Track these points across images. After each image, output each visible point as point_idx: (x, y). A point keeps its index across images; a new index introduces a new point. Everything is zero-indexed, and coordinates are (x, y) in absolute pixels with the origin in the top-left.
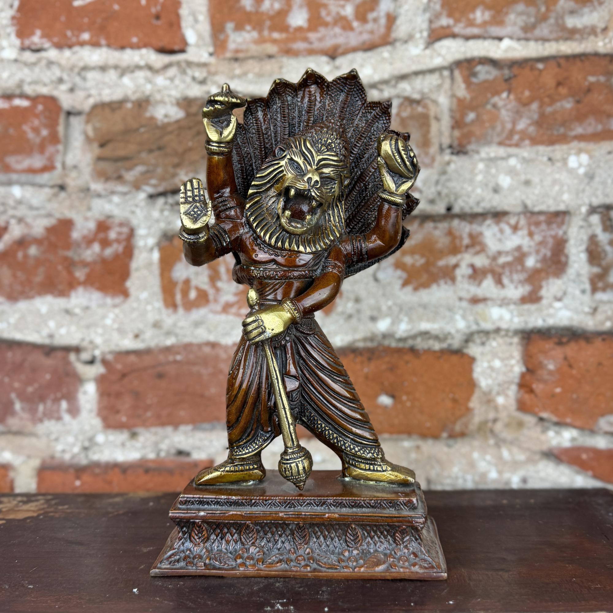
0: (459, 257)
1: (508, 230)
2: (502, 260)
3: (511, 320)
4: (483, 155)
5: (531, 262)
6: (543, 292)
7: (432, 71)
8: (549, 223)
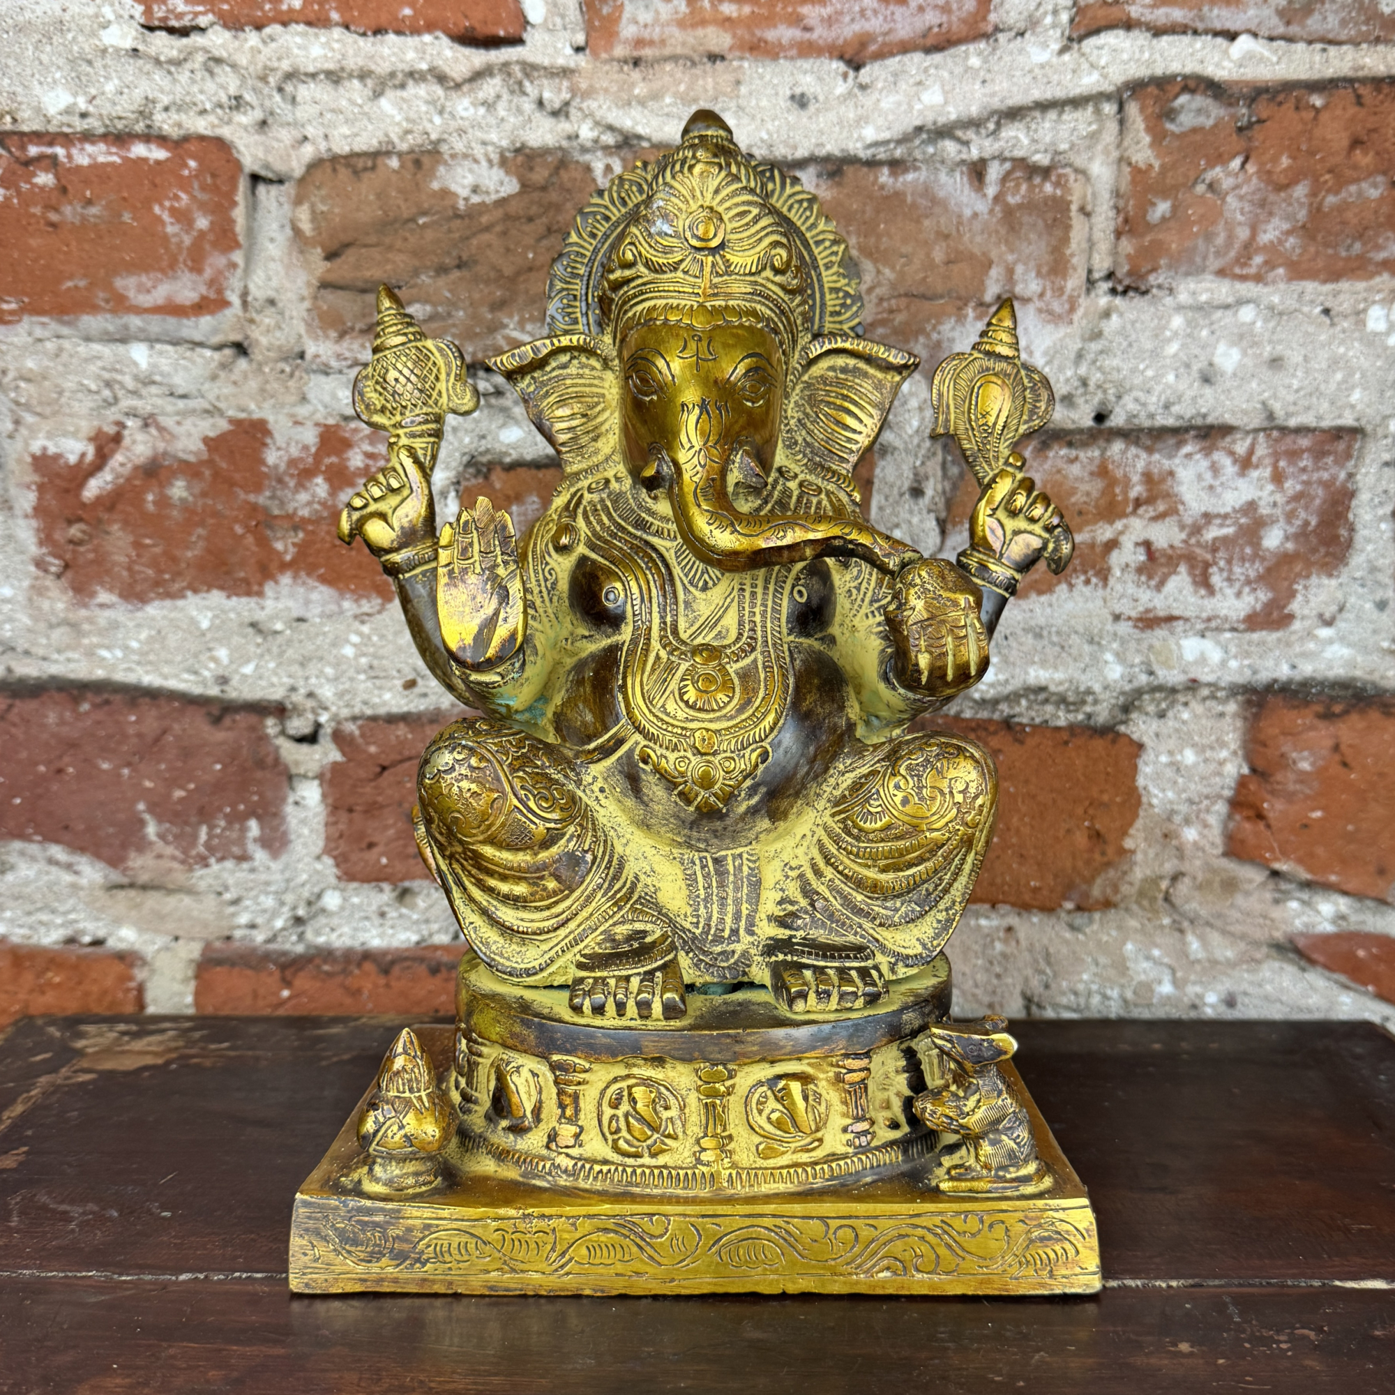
0: (1119, 525)
1: (1229, 467)
2: (1212, 533)
3: (1224, 663)
4: (1183, 297)
5: (1273, 539)
6: (1295, 606)
7: (1077, 102)
8: (1319, 454)
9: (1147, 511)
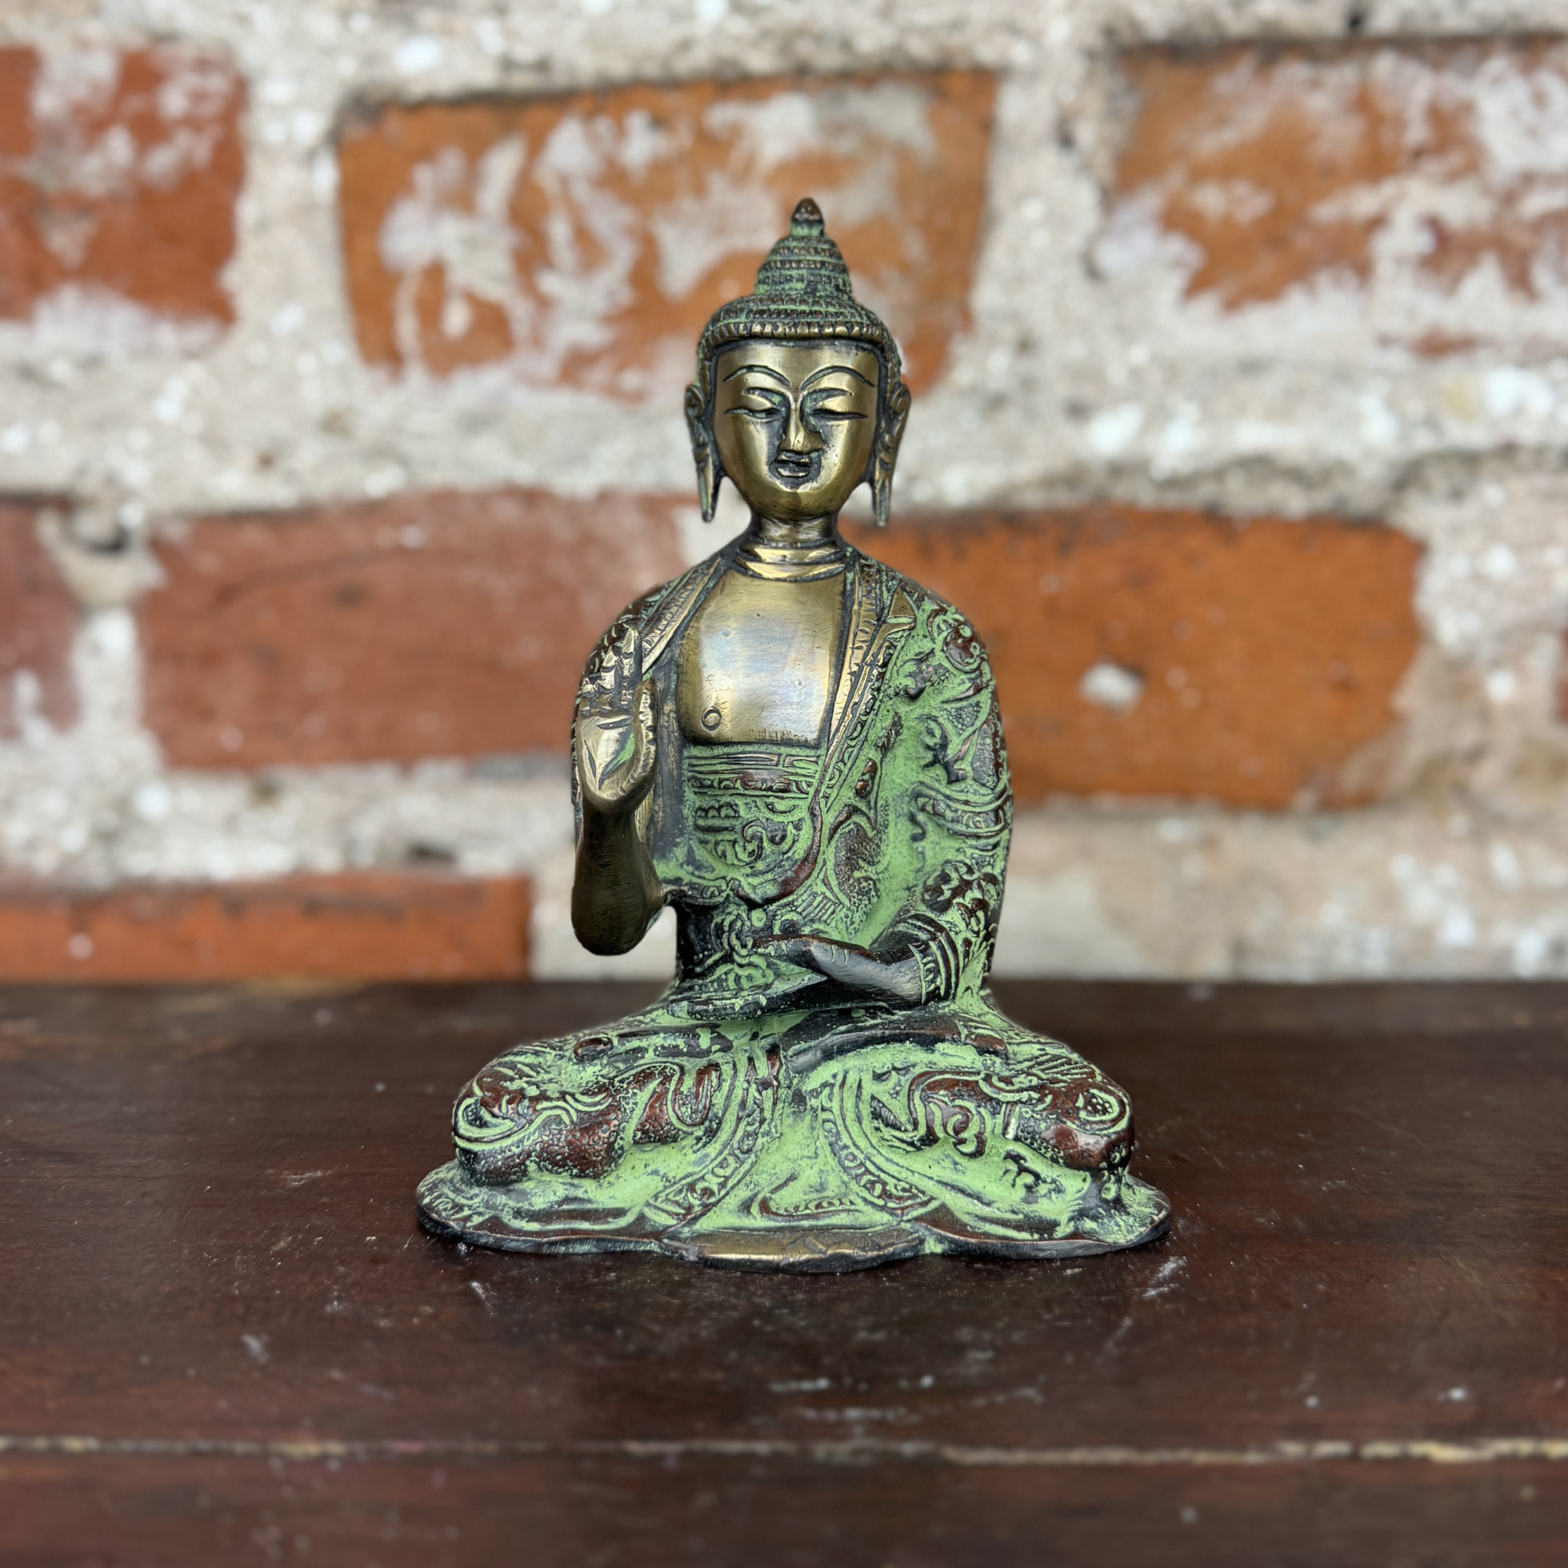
0: (1390, 189)
2: (1537, 203)
3: (1553, 414)
9: (1432, 167)
